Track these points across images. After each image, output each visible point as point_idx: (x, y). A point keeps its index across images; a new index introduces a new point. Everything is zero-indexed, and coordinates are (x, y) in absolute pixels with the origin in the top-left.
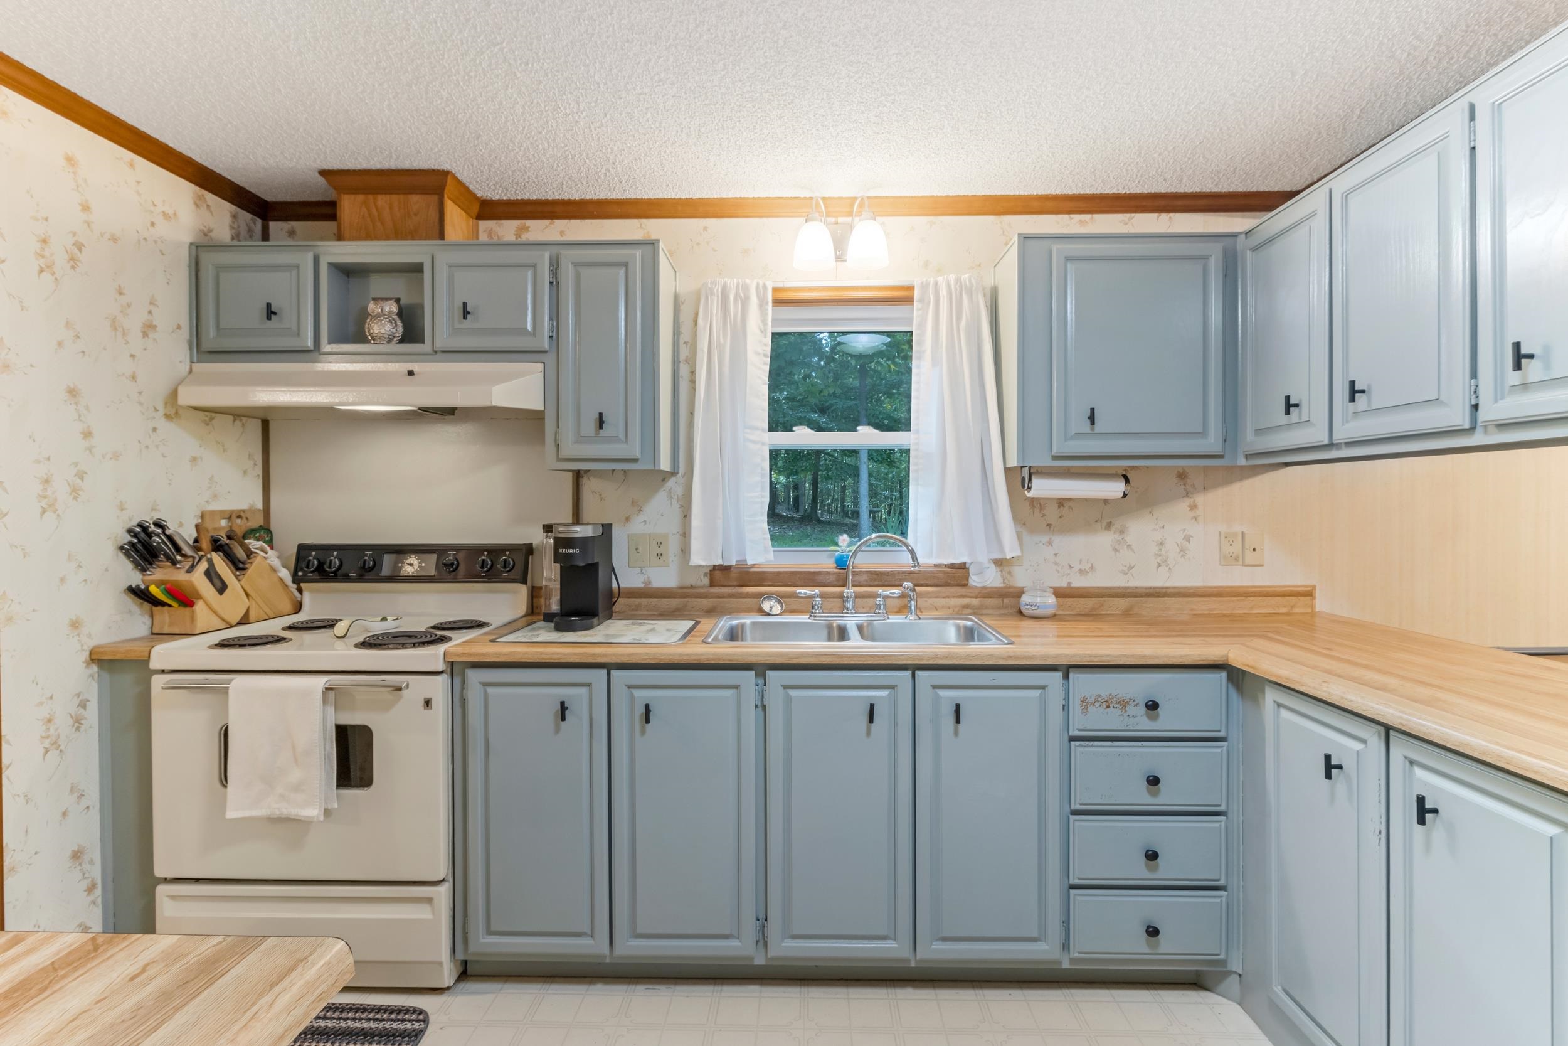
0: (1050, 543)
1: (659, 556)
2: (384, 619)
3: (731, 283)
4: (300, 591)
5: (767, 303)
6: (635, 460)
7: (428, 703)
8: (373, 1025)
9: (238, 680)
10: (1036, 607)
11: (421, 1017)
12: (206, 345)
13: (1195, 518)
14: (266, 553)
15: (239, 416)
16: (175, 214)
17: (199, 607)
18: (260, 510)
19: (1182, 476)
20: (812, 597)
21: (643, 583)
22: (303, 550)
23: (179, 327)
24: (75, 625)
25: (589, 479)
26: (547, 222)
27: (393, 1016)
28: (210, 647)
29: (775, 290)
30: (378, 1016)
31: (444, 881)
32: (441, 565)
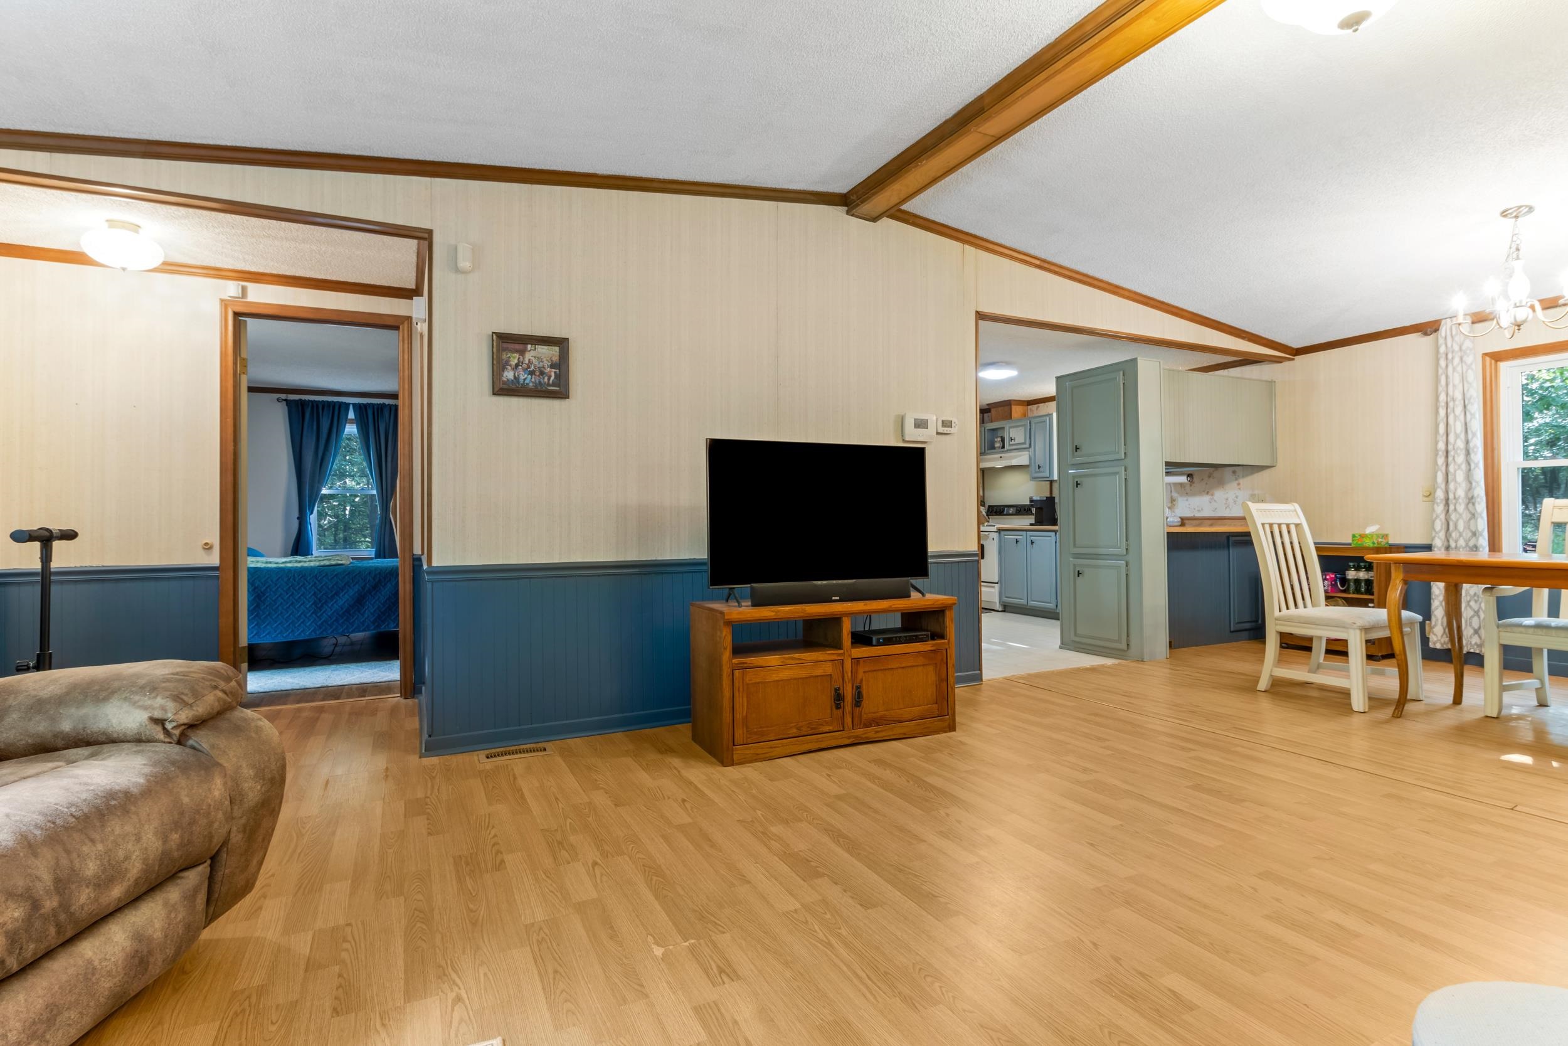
0: (1187, 500)
6: (1048, 477)
7: (993, 539)
13: (1240, 489)
19: (1234, 472)
22: (989, 506)
31: (997, 583)
32: (1017, 510)
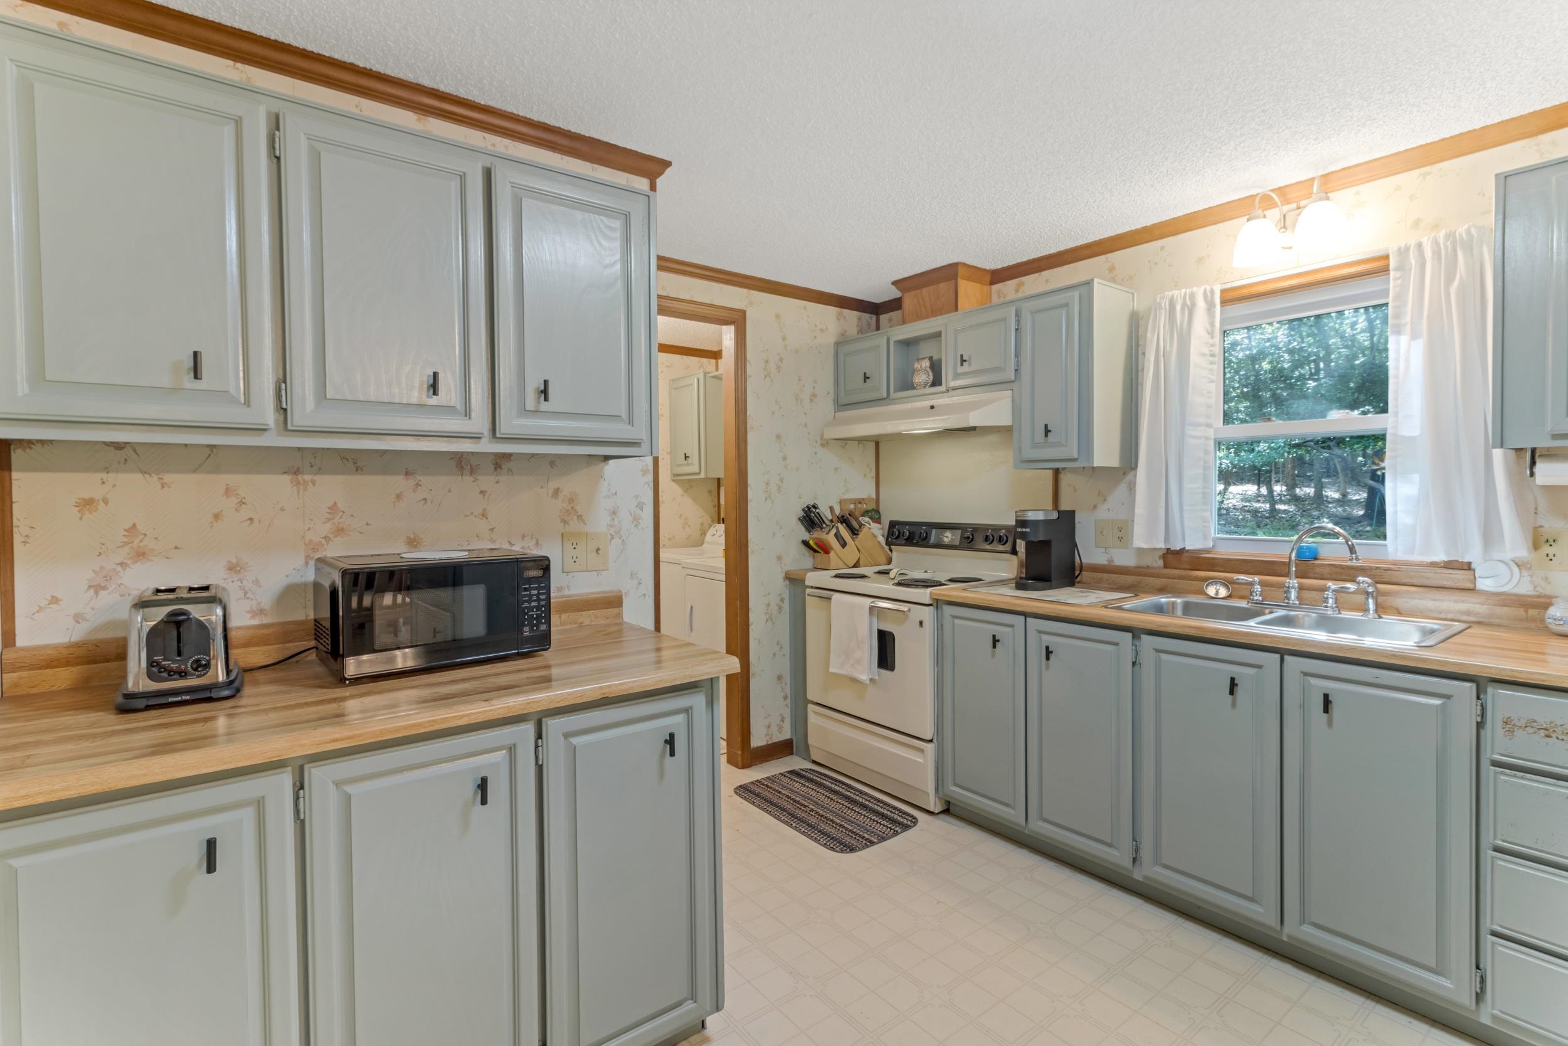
1: (1120, 539)
2: (926, 572)
3: (1178, 294)
4: (891, 550)
5: (1214, 306)
6: (1075, 460)
7: (921, 623)
8: (889, 813)
9: (836, 597)
10: (1561, 622)
11: (913, 820)
12: (840, 402)
14: (870, 525)
15: (861, 441)
16: (827, 328)
17: (832, 554)
18: (873, 499)
20: (1252, 584)
21: (1107, 561)
22: (893, 524)
23: (828, 393)
24: (779, 558)
25: (1065, 474)
26: (1036, 275)
27: (900, 814)
28: (831, 577)
29: (1223, 292)
30: (893, 811)
31: (931, 741)
32: (963, 538)
